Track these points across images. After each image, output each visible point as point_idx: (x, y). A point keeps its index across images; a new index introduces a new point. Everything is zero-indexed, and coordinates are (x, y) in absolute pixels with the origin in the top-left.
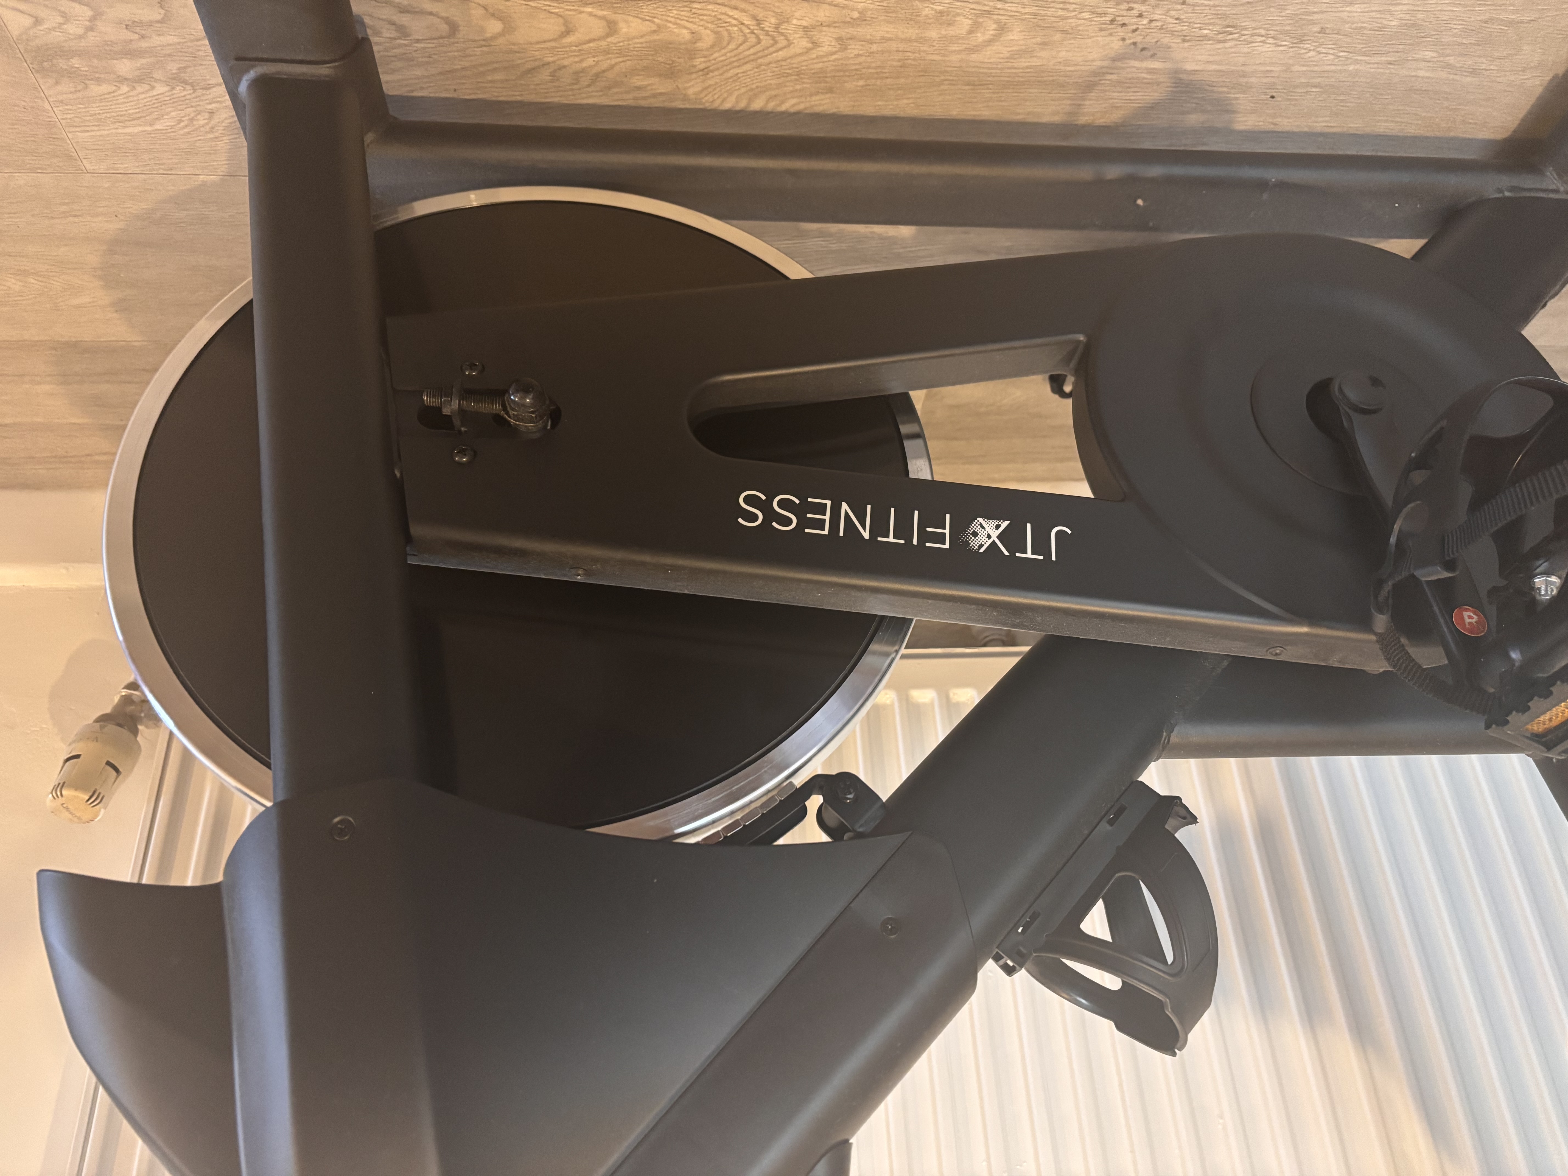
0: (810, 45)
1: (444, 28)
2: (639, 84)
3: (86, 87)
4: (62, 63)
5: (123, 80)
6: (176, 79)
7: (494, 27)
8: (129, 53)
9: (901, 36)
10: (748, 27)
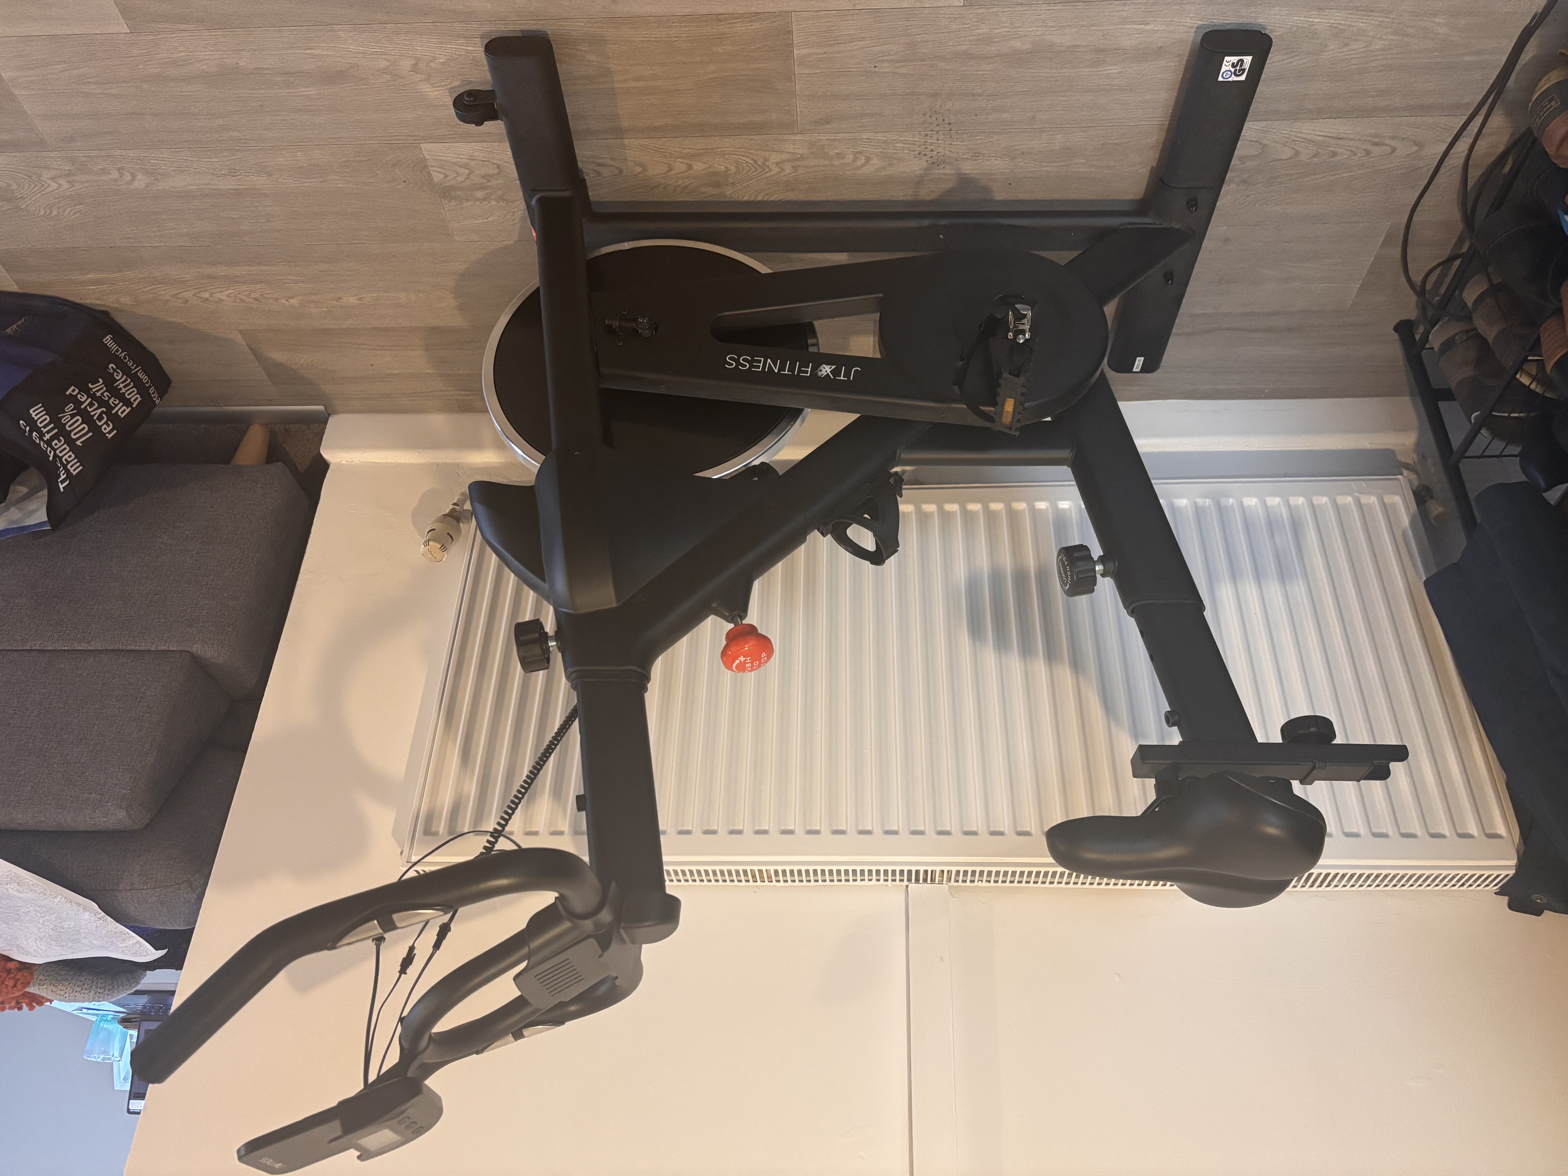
0: (780, 170)
1: (617, 171)
2: (704, 191)
3: (462, 203)
4: (453, 194)
5: (478, 199)
6: (501, 199)
7: (639, 169)
8: (482, 188)
9: (822, 164)
10: (750, 164)
